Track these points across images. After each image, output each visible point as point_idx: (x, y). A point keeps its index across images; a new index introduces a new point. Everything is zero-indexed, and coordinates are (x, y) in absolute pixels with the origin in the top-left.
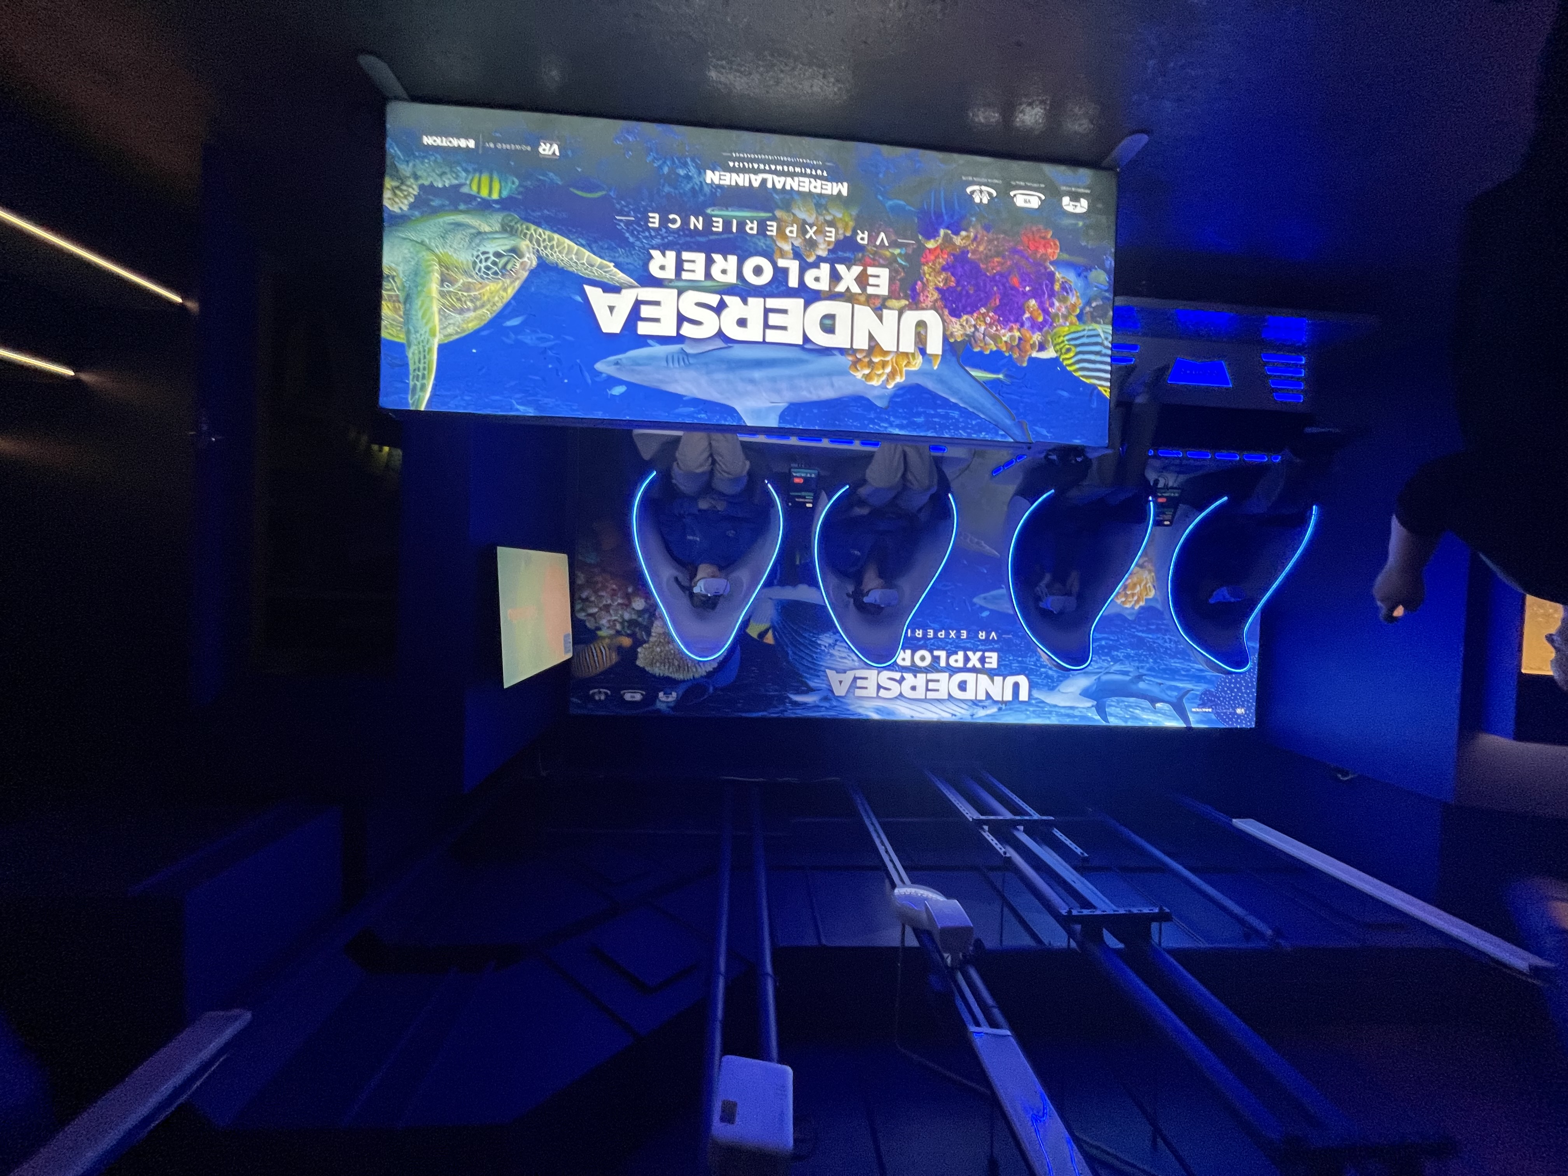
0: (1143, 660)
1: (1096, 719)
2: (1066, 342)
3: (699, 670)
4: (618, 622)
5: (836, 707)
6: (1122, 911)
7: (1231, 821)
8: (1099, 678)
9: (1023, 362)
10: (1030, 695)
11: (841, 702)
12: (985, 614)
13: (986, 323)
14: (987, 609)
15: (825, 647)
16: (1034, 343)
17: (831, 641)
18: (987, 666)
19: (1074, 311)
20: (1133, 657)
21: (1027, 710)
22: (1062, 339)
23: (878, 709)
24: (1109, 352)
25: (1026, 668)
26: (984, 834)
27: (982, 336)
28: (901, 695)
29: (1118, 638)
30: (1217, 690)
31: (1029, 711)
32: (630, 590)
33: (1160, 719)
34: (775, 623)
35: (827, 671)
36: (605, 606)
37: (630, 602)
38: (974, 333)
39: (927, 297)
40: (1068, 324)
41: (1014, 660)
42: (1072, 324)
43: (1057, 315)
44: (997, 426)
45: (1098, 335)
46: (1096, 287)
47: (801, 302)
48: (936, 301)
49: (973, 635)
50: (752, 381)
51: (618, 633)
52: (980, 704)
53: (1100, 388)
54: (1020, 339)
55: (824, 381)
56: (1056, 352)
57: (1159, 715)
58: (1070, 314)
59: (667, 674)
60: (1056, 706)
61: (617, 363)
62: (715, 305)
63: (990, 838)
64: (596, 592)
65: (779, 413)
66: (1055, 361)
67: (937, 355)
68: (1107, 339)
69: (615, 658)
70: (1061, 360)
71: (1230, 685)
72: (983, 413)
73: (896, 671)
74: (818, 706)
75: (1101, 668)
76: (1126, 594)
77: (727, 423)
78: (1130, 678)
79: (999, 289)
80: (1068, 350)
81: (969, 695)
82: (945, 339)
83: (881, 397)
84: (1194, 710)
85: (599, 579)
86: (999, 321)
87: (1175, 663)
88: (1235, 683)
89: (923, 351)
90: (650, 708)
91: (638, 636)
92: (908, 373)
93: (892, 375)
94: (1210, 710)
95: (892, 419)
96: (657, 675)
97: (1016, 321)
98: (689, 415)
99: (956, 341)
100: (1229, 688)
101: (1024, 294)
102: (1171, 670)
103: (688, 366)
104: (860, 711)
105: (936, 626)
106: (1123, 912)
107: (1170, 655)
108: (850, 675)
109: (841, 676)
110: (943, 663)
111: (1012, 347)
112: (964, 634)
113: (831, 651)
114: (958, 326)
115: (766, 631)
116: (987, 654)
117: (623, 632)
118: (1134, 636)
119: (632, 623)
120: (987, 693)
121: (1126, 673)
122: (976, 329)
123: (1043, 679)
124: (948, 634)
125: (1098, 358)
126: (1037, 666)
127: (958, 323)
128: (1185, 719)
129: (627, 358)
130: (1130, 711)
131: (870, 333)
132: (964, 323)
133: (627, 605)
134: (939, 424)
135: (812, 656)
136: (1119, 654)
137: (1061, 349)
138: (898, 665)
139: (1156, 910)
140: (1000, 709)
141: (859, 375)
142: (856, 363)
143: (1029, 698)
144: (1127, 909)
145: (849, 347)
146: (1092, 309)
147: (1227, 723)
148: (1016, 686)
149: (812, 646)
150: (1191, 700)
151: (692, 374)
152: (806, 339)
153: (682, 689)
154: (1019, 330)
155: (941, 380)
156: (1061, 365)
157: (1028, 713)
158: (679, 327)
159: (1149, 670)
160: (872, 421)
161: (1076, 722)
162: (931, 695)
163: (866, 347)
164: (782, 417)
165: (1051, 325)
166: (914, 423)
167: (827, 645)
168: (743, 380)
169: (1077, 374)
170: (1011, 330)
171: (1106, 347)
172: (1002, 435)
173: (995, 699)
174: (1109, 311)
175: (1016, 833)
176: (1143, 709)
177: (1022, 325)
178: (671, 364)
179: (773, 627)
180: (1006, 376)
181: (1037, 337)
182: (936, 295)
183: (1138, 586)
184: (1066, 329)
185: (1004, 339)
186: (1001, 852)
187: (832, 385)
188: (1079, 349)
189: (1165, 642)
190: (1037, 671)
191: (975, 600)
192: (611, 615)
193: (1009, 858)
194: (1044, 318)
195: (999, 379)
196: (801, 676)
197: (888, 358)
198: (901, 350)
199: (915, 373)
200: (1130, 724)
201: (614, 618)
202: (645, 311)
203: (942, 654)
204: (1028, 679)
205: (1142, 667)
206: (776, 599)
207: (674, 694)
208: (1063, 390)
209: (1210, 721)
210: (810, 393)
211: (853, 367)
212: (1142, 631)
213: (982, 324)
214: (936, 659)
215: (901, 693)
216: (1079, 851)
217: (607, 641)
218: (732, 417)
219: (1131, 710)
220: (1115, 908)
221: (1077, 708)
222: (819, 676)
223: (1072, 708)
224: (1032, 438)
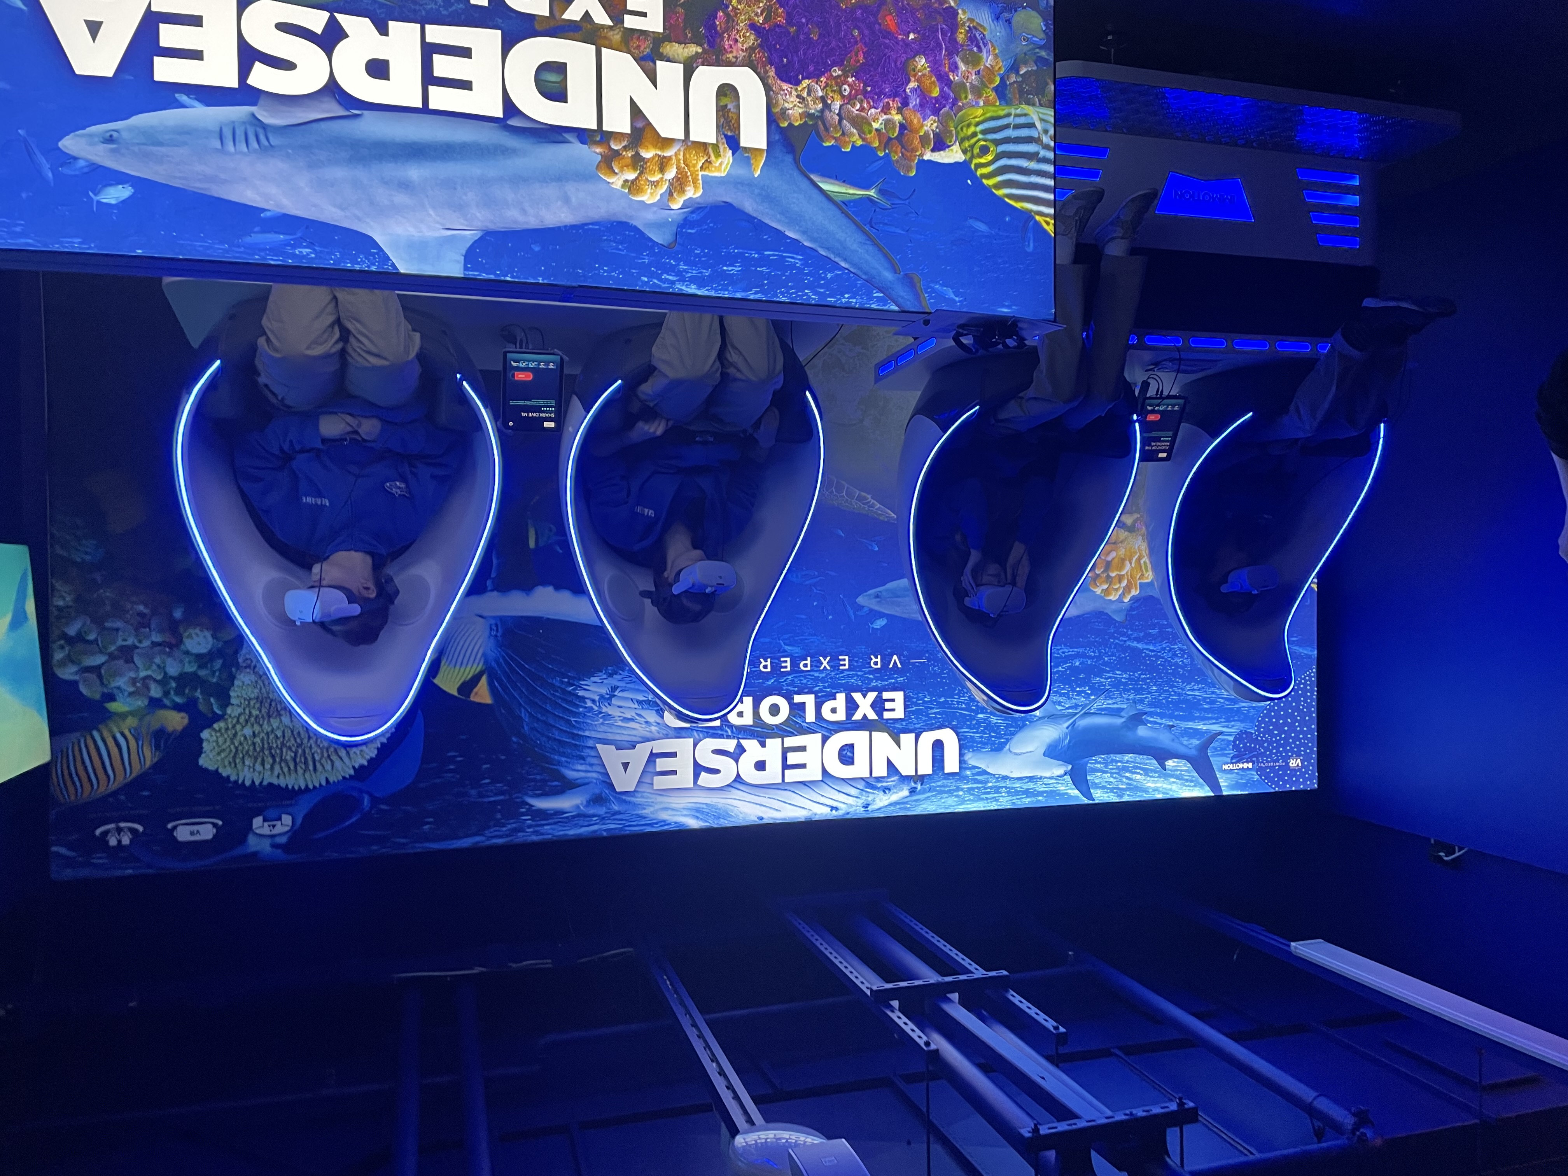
0: (1143, 689)
1: (1073, 795)
2: (980, 136)
3: (338, 763)
4: (155, 680)
5: (619, 813)
6: (1120, 1117)
7: (1289, 946)
8: (1074, 723)
9: (909, 169)
10: (962, 761)
11: (625, 801)
12: (880, 623)
13: (843, 96)
14: (881, 615)
15: (593, 701)
16: (927, 134)
17: (604, 690)
18: (887, 715)
19: (991, 81)
20: (1125, 684)
21: (958, 789)
22: (972, 129)
23: (698, 810)
24: (1051, 155)
25: (953, 716)
26: (894, 1016)
27: (837, 118)
28: (738, 778)
29: (1100, 652)
30: (1258, 730)
31: (962, 790)
32: (178, 614)
33: (1174, 787)
34: (494, 664)
35: (598, 746)
36: (122, 649)
37: (180, 641)
38: (822, 111)
39: (736, 41)
40: (982, 103)
41: (931, 702)
42: (987, 103)
43: (962, 85)
44: (871, 283)
45: (1032, 126)
46: (1027, 40)
47: (495, 36)
48: (752, 49)
49: (860, 663)
50: (405, 186)
51: (155, 704)
52: (879, 785)
53: (1038, 218)
54: (902, 127)
55: (551, 191)
56: (964, 152)
57: (1173, 780)
58: (984, 85)
59: (269, 779)
60: (1005, 778)
61: (110, 140)
62: (318, 29)
63: (902, 1021)
64: (99, 622)
65: (464, 248)
66: (962, 168)
67: (759, 151)
68: (1046, 132)
69: (149, 757)
70: (973, 166)
71: (1277, 721)
72: (845, 260)
73: (728, 737)
74: (585, 816)
75: (1076, 706)
76: (1108, 577)
77: (357, 267)
78: (1123, 720)
79: (861, 33)
80: (984, 150)
81: (859, 769)
82: (772, 120)
83: (659, 225)
84: (1225, 767)
85: (108, 593)
86: (865, 94)
87: (1193, 690)
88: (1285, 718)
89: (733, 142)
90: (239, 851)
91: (202, 707)
92: (707, 181)
93: (679, 183)
94: (1250, 765)
95: (682, 267)
96: (248, 783)
97: (894, 95)
98: (275, 250)
99: (791, 125)
100: (1276, 726)
101: (907, 44)
102: (1186, 701)
103: (267, 150)
104: (664, 816)
105: (796, 650)
106: (1124, 1117)
107: (1182, 677)
108: (643, 751)
109: (626, 755)
110: (810, 716)
111: (890, 139)
112: (845, 662)
113: (604, 710)
114: (793, 99)
115: (475, 680)
116: (886, 695)
117: (166, 702)
118: (1125, 649)
119: (184, 680)
120: (890, 763)
121: (1117, 712)
122: (827, 106)
123: (983, 732)
124: (816, 664)
125: (1033, 165)
126: (973, 711)
127: (794, 93)
128: (1213, 783)
129: (130, 129)
130: (1127, 778)
131: (632, 102)
132: (805, 94)
133: (174, 644)
134: (768, 276)
135: (568, 722)
136: (1102, 680)
137: (972, 147)
138: (731, 726)
139: (1173, 1107)
140: (913, 791)
141: (616, 182)
142: (609, 161)
143: (960, 768)
144: (1128, 1112)
145: (594, 126)
146: (1020, 79)
147: (1277, 785)
148: (938, 745)
149: (568, 702)
150: (1222, 753)
151: (276, 165)
152: (509, 107)
153: (303, 808)
154: (900, 111)
155: (767, 197)
156: (973, 175)
157: (961, 793)
158: (244, 70)
159: (1151, 705)
160: (645, 270)
161: (1041, 801)
162: (792, 776)
163: (628, 130)
164: (470, 256)
165: (954, 103)
166: (724, 275)
167: (597, 698)
168: (386, 183)
169: (1000, 192)
170: (886, 110)
171: (1046, 147)
172: (879, 299)
173: (904, 773)
174: (1047, 84)
175: (947, 1007)
176: (1146, 772)
177: (905, 103)
178: (230, 147)
179: (489, 670)
180: (881, 192)
181: (930, 125)
182: (751, 39)
183: (1127, 563)
184: (980, 112)
185: (875, 125)
186: (921, 1042)
187: (566, 200)
188: (1002, 148)
189: (1175, 655)
190: (972, 718)
191: (860, 600)
192: (137, 669)
193: (937, 1051)
194: (941, 90)
195: (869, 199)
196: (550, 761)
197: (669, 153)
198: (693, 138)
199: (721, 182)
200: (1126, 798)
201: (143, 674)
202: (169, 36)
203: (809, 700)
204: (957, 734)
205: (1141, 701)
206: (495, 618)
207: (287, 819)
208: (977, 219)
209: (1250, 783)
210: (524, 211)
211: (603, 165)
212: (1138, 640)
213: (837, 96)
214: (798, 709)
215: (738, 775)
216: (1050, 1024)
217: (131, 722)
218: (368, 255)
219: (1127, 774)
220: (1109, 1113)
221: (1041, 778)
222: (583, 758)
223: (1031, 779)
224: (928, 303)
